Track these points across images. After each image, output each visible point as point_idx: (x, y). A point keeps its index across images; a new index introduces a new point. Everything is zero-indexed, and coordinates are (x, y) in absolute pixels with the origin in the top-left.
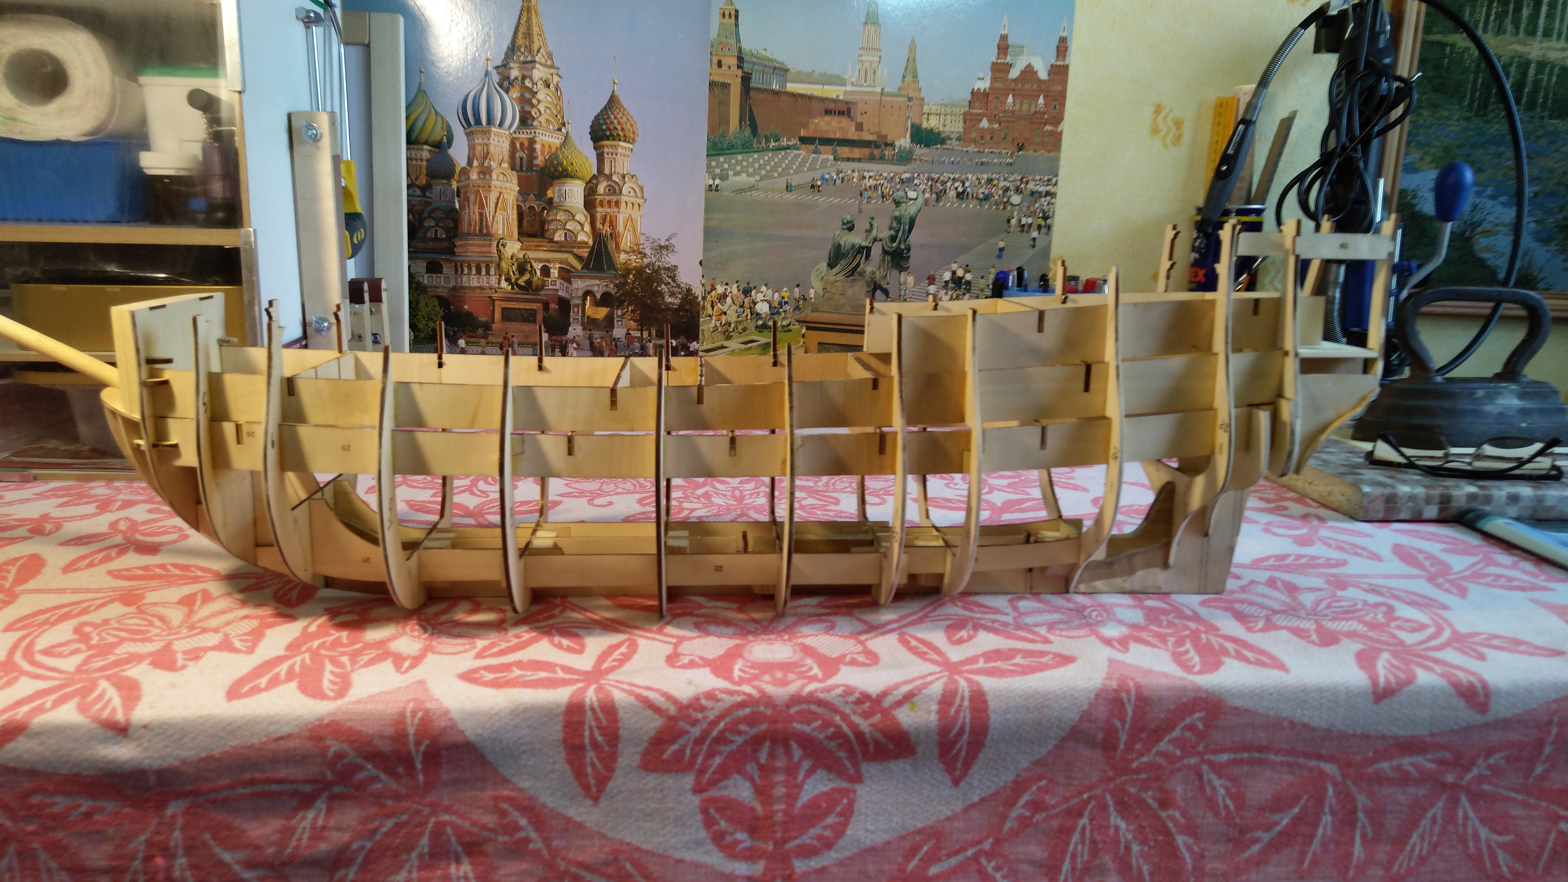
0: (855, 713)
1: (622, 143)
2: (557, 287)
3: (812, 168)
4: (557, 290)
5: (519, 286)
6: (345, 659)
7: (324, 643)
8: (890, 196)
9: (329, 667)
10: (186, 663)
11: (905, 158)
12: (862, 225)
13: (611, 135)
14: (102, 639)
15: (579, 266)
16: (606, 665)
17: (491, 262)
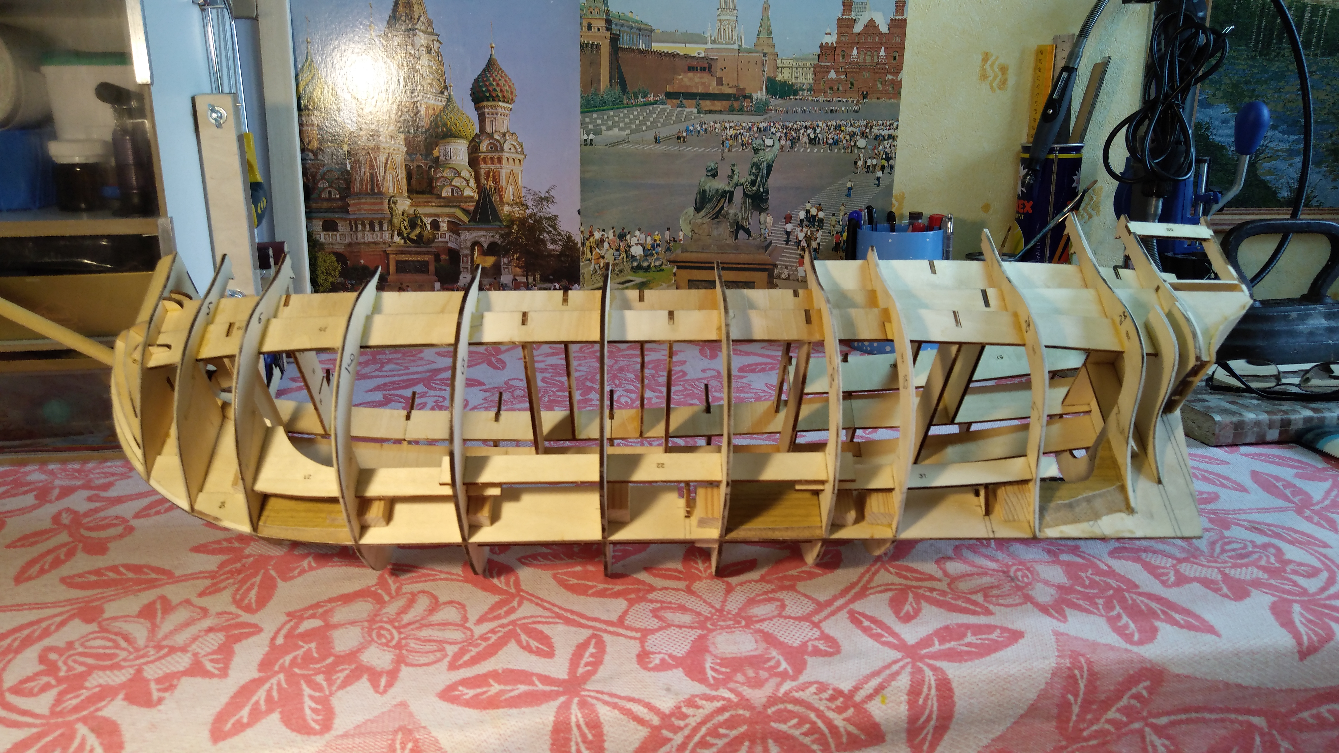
0: (829, 708)
1: (501, 104)
2: (447, 239)
3: (677, 121)
4: (447, 242)
5: (411, 240)
6: (320, 679)
7: (295, 658)
8: (749, 144)
9: (307, 691)
10: (162, 694)
11: (762, 109)
12: (724, 171)
13: (491, 96)
14: (70, 669)
15: (465, 219)
16: (580, 671)
17: (384, 219)
